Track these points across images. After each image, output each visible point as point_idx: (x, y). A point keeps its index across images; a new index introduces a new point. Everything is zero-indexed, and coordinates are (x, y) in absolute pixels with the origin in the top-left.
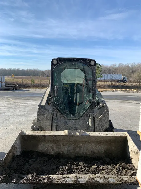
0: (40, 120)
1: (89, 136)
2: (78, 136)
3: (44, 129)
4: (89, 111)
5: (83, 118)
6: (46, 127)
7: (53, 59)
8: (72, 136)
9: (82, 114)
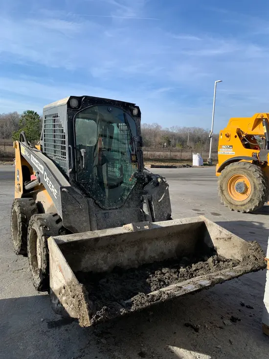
0: (67, 215)
1: (162, 228)
2: (147, 230)
3: (77, 230)
4: (134, 191)
5: (127, 205)
6: (82, 227)
7: (72, 97)
8: (140, 232)
9: (125, 198)
